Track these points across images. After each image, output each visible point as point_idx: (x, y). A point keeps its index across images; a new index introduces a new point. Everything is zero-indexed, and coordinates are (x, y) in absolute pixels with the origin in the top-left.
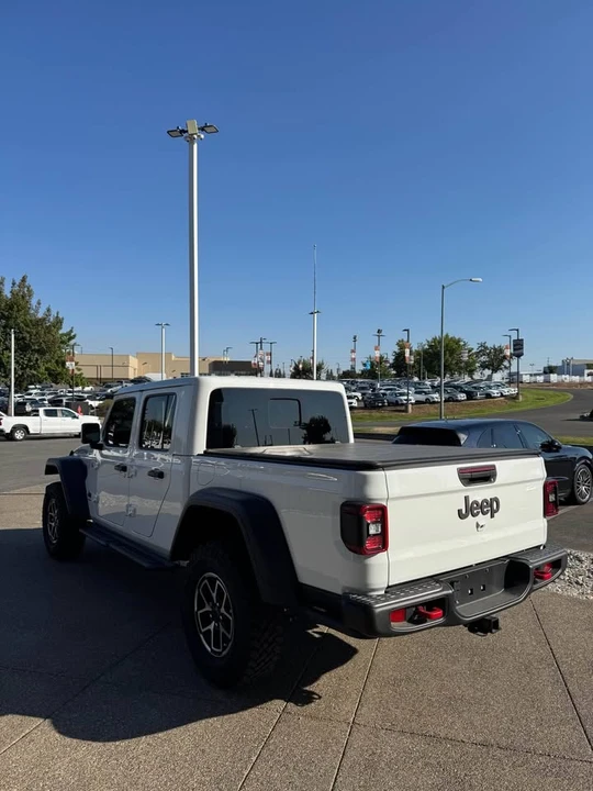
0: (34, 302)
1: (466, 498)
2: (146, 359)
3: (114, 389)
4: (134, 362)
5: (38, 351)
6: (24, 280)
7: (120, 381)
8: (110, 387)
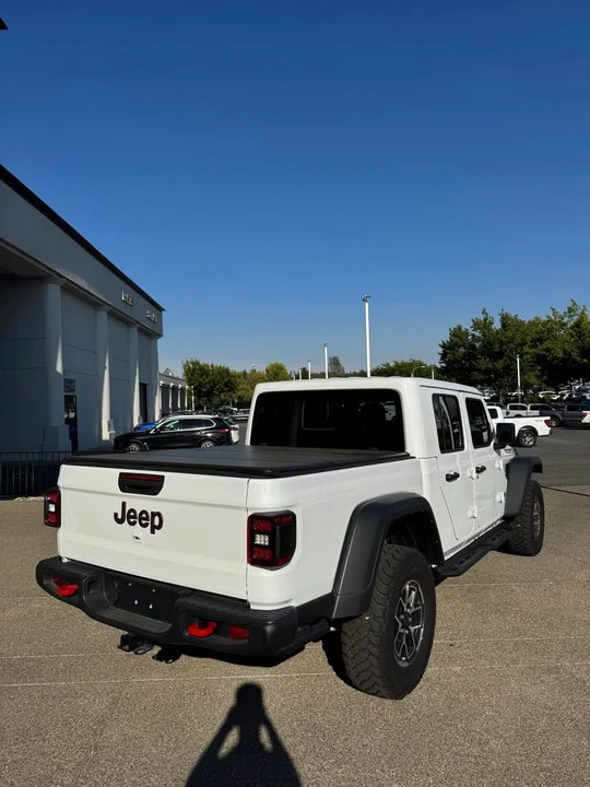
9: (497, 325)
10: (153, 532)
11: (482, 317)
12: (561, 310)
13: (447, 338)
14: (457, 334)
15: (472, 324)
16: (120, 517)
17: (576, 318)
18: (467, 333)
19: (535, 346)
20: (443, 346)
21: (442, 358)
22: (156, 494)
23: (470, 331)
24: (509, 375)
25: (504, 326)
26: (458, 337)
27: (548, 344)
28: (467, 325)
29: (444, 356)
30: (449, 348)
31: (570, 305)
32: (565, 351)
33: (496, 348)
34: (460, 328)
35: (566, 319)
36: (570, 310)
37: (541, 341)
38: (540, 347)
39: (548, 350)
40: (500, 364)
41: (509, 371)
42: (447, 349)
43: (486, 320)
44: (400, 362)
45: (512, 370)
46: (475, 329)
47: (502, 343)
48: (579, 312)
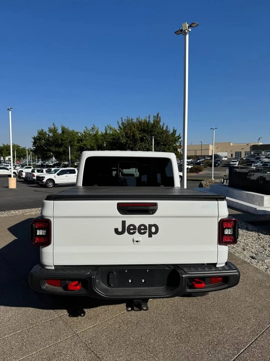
0: (161, 124)
1: (124, 223)
2: (218, 146)
3: (201, 160)
4: (211, 147)
5: (163, 145)
6: (158, 115)
7: (204, 157)
8: (199, 159)
9: (60, 131)
10: (150, 236)
11: (53, 127)
12: (89, 128)
13: (36, 135)
14: (41, 133)
15: (48, 130)
16: (120, 230)
17: (95, 132)
18: (45, 133)
19: (78, 143)
20: (34, 138)
21: (33, 144)
22: (153, 213)
23: (47, 133)
24: (65, 154)
25: (63, 132)
26: (42, 135)
27: (84, 142)
28: (46, 130)
29: (34, 143)
30: (37, 139)
31: (93, 126)
32: (91, 146)
33: (60, 142)
34: (42, 130)
35: (91, 133)
36: (93, 129)
37: (82, 140)
38: (81, 143)
39: (85, 145)
40: (61, 150)
41: (66, 153)
42: (36, 140)
43: (55, 128)
44: (6, 144)
45: (66, 152)
46: (50, 132)
47: (62, 140)
48: (96, 130)
